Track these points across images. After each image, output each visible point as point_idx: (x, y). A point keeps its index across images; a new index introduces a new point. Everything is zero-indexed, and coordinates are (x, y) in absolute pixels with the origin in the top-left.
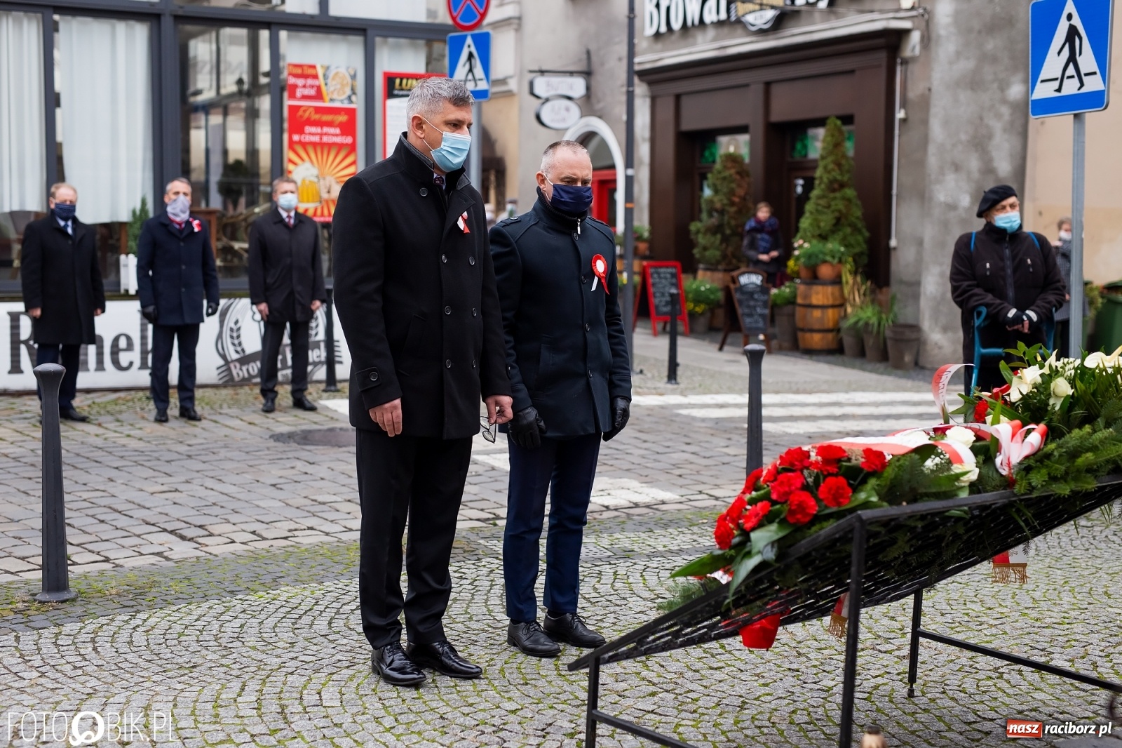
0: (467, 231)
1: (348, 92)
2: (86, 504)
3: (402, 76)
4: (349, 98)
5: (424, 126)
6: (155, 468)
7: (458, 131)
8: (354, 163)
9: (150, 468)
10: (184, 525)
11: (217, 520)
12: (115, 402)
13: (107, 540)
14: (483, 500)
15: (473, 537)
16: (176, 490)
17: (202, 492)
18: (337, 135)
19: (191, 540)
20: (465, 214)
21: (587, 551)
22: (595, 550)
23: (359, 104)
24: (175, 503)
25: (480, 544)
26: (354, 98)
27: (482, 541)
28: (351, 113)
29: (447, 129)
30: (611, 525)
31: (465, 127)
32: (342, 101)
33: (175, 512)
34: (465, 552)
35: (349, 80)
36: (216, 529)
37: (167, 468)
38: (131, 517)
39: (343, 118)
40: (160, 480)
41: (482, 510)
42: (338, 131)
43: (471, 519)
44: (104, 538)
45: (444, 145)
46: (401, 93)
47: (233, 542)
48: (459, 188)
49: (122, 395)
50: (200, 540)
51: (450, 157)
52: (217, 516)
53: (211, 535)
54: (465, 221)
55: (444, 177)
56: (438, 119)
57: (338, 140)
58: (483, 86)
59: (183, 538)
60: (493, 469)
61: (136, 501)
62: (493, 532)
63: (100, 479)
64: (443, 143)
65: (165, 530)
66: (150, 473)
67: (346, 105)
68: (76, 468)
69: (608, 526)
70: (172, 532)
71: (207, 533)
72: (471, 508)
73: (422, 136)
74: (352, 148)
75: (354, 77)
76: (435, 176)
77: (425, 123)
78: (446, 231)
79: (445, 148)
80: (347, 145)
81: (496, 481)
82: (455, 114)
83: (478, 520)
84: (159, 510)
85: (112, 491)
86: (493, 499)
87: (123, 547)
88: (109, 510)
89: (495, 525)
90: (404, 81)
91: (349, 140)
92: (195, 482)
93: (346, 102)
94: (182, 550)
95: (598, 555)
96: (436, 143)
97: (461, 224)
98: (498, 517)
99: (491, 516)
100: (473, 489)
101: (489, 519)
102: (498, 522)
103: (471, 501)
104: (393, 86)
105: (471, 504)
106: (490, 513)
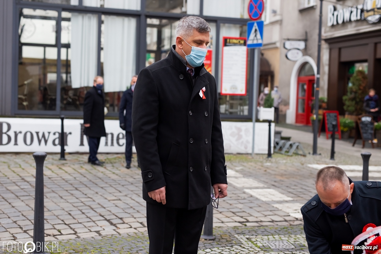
0: (204, 98)
2: (82, 204)
3: (230, 38)
5: (183, 43)
6: (117, 188)
7: (200, 46)
9: (115, 188)
10: (115, 217)
11: (129, 215)
12: (115, 159)
13: (81, 223)
14: (244, 212)
15: (233, 233)
16: (120, 200)
17: (129, 201)
19: (115, 225)
20: (204, 89)
21: (283, 244)
23: (213, 49)
24: (116, 206)
26: (211, 46)
27: (236, 236)
28: (210, 52)
29: (194, 45)
30: (297, 230)
31: (205, 44)
33: (115, 210)
34: (227, 241)
36: (126, 220)
37: (121, 189)
38: (96, 212)
40: (115, 194)
41: (242, 217)
43: (236, 222)
44: (80, 222)
45: (192, 54)
46: (230, 44)
47: (131, 227)
48: (201, 75)
49: (119, 155)
50: (118, 226)
52: (129, 214)
53: (124, 223)
54: (204, 93)
56: (190, 39)
58: (260, 42)
59: (112, 224)
60: (251, 196)
61: (102, 204)
62: (243, 230)
63: (93, 192)
64: (192, 52)
65: (106, 219)
66: (114, 190)
68: (87, 186)
69: (295, 230)
70: (108, 221)
71: (122, 222)
72: (238, 216)
73: (181, 48)
75: (212, 38)
76: (188, 68)
77: (183, 41)
78: (192, 98)
79: (193, 55)
80: (208, 64)
81: (251, 202)
82: (200, 37)
83: (239, 222)
84: (108, 209)
85: (94, 198)
86: (248, 212)
87: (85, 227)
88: (89, 208)
89: (246, 225)
90: (231, 40)
91: (209, 62)
92: (129, 196)
94: (109, 230)
96: (188, 52)
97: (201, 94)
98: (248, 221)
99: (245, 220)
100: (240, 206)
101: (243, 222)
102: (247, 224)
103: (238, 212)
104: (226, 42)
105: (238, 214)
106: (245, 219)
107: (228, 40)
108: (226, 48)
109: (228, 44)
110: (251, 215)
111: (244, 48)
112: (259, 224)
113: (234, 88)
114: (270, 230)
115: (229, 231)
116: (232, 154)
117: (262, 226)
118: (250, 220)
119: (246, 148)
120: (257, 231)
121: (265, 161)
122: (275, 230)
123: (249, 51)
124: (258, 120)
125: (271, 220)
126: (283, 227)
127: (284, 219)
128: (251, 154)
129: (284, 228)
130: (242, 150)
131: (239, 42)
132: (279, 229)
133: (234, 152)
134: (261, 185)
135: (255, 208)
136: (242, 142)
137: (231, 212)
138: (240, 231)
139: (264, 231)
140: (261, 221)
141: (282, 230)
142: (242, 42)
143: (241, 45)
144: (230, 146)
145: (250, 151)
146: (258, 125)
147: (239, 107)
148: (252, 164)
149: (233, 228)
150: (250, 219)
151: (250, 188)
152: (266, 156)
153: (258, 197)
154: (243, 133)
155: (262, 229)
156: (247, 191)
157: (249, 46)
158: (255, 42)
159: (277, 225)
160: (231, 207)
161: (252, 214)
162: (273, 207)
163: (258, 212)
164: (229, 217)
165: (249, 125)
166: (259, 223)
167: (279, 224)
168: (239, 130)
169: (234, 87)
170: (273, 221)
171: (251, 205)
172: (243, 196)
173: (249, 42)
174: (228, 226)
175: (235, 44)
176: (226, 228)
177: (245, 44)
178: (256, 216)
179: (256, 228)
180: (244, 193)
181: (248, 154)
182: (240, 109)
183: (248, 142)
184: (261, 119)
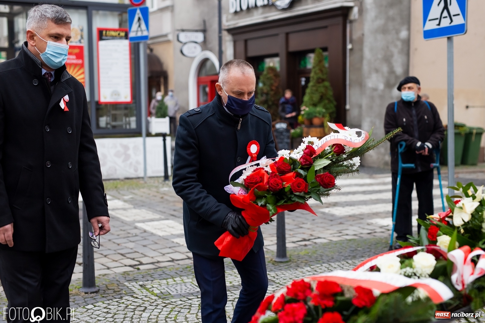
0: (67, 109)
1: (79, 37)
3: (107, 30)
4: (80, 41)
5: (35, 38)
7: (59, 42)
8: (83, 73)
14: (136, 252)
15: (122, 280)
18: (73, 59)
20: (67, 98)
21: (186, 288)
22: (190, 287)
23: (85, 44)
25: (125, 285)
26: (82, 41)
27: (126, 284)
28: (81, 48)
29: (50, 39)
31: (64, 40)
32: (76, 42)
34: (115, 292)
35: (79, 32)
39: (77, 51)
41: (133, 259)
42: (74, 57)
43: (126, 266)
46: (107, 38)
48: (63, 80)
51: (53, 59)
55: (53, 73)
56: (44, 32)
57: (75, 61)
58: (145, 33)
60: (145, 231)
62: (135, 276)
64: (47, 49)
67: (78, 44)
72: (128, 258)
73: (34, 44)
74: (82, 66)
75: (82, 30)
76: (44, 71)
77: (35, 35)
79: (49, 52)
80: (79, 64)
81: (145, 239)
82: (57, 30)
83: (130, 266)
86: (140, 252)
89: (139, 269)
90: (108, 33)
91: (80, 61)
93: (79, 42)
95: (192, 291)
96: (43, 50)
97: (62, 105)
98: (141, 264)
99: (138, 263)
100: (131, 245)
101: (136, 265)
102: (140, 267)
103: (129, 253)
104: (102, 34)
105: (128, 256)
106: (138, 261)
107: (104, 32)
108: (101, 43)
109: (104, 37)
110: (145, 256)
111: (126, 43)
112: (156, 266)
113: (115, 95)
114: (170, 271)
115: (117, 278)
116: (118, 179)
117: (160, 267)
118: (144, 262)
119: (136, 170)
120: (152, 275)
121: (161, 185)
122: (176, 271)
123: (133, 46)
124: (149, 135)
125: (170, 259)
126: (186, 266)
127: (187, 256)
128: (143, 178)
129: (186, 268)
130: (131, 173)
131: (119, 34)
132: (181, 270)
133: (121, 177)
134: (157, 216)
135: (150, 246)
136: (131, 164)
137: (119, 253)
138: (131, 277)
139: (162, 273)
140: (158, 262)
141: (184, 270)
142: (123, 34)
143: (121, 38)
144: (116, 170)
145: (141, 174)
146: (149, 140)
147: (124, 119)
148: (145, 190)
149: (122, 274)
150: (144, 260)
151: (143, 222)
152: (163, 179)
153: (154, 231)
154: (131, 152)
155: (159, 271)
156: (139, 225)
157: (132, 39)
158: (139, 34)
159: (179, 264)
160: (119, 247)
161: (146, 254)
162: (173, 242)
163: (154, 250)
164: (116, 261)
165: (138, 141)
166: (156, 264)
167: (181, 262)
168: (126, 148)
169: (116, 93)
170: (173, 260)
171: (145, 243)
172: (134, 231)
173: (132, 35)
174: (115, 273)
175: (113, 38)
176: (113, 276)
177: (126, 37)
178: (151, 256)
179: (152, 271)
180: (136, 228)
181: (139, 178)
182: (126, 121)
183: (138, 162)
184: (153, 133)
